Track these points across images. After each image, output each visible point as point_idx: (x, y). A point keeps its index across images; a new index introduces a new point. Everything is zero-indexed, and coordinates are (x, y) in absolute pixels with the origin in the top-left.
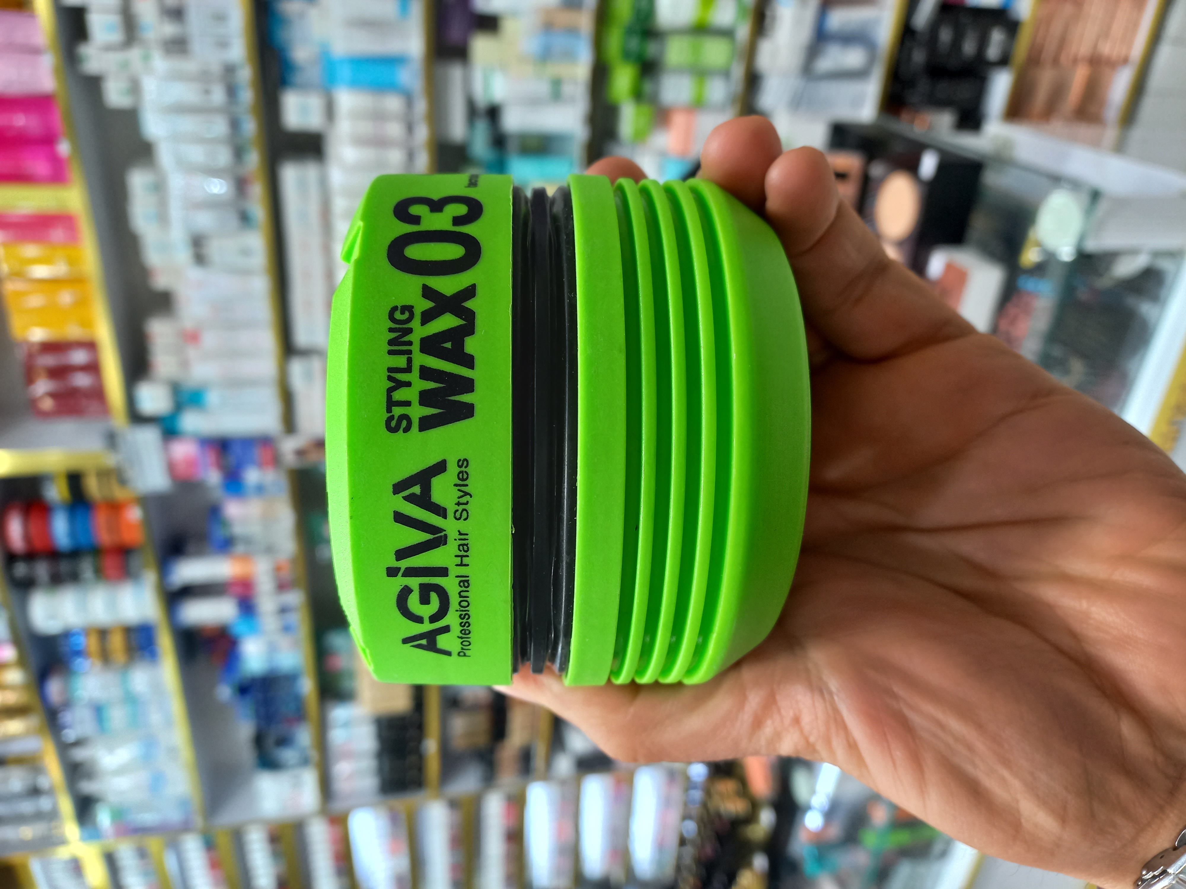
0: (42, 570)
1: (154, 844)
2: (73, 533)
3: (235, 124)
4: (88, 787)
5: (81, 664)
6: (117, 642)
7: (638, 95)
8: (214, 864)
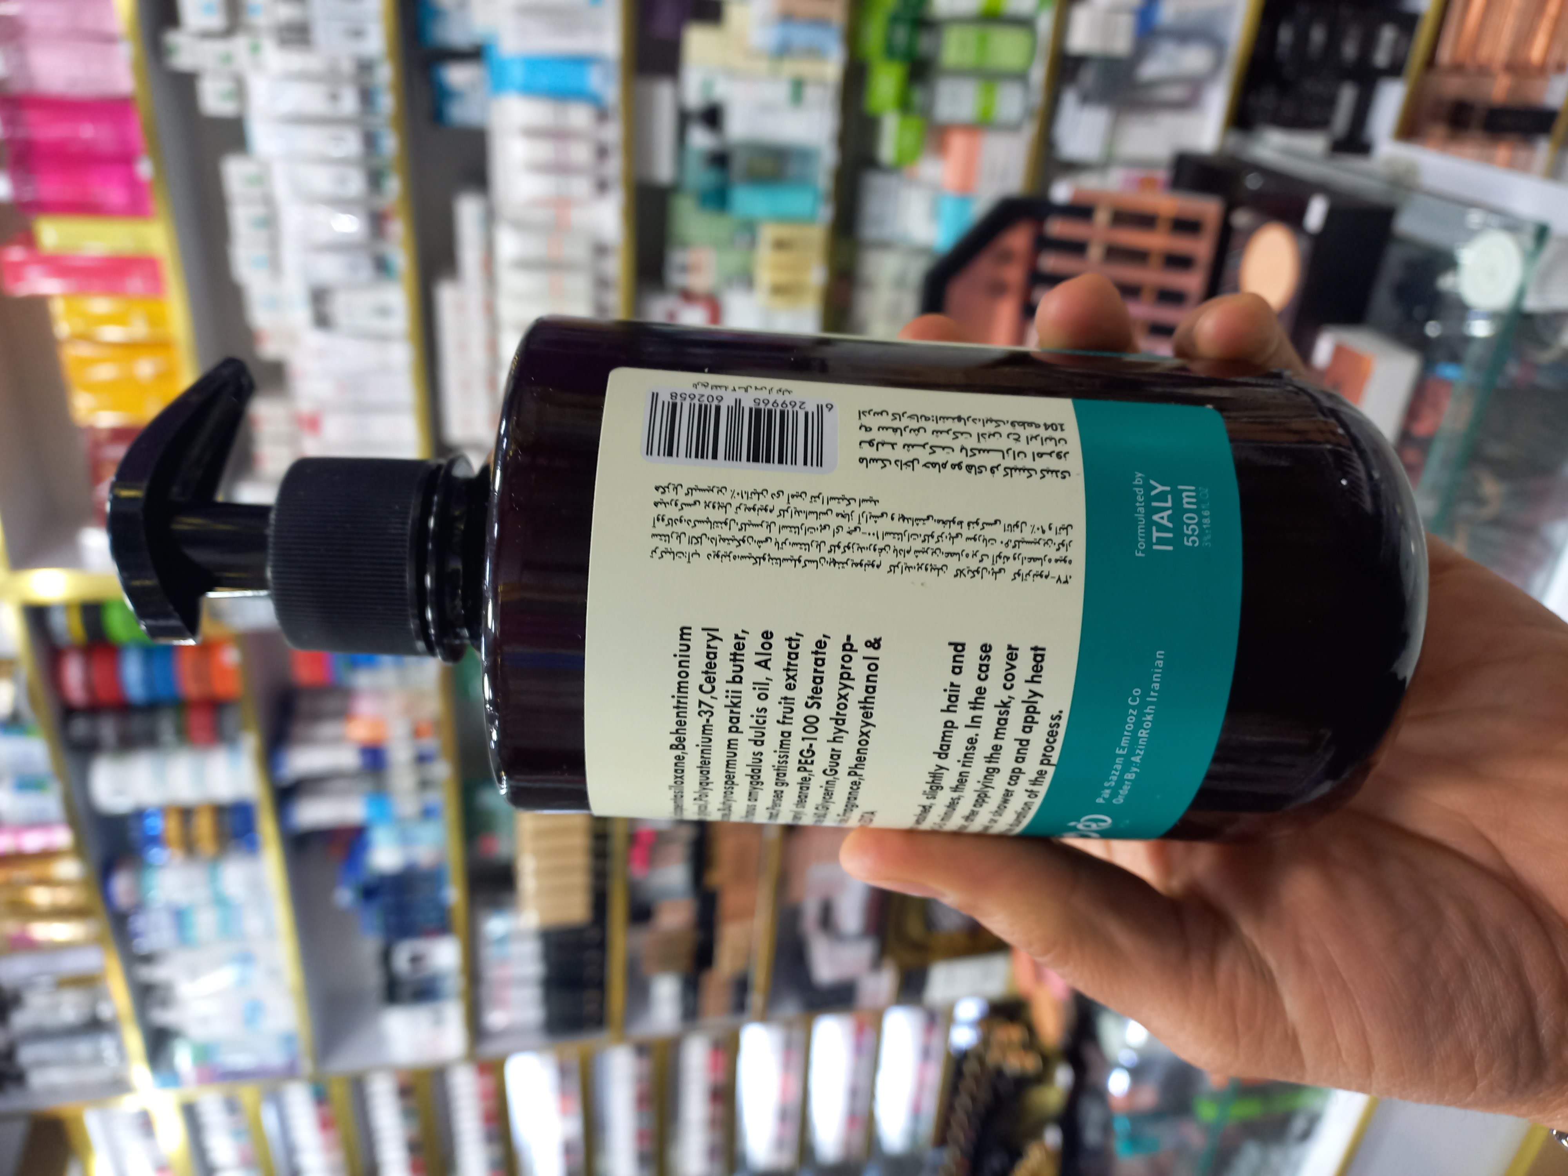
0: (108, 729)
1: (247, 1094)
2: (148, 681)
3: (370, 141)
4: (163, 1017)
5: (156, 854)
6: (204, 826)
7: (905, 106)
8: (326, 1124)
